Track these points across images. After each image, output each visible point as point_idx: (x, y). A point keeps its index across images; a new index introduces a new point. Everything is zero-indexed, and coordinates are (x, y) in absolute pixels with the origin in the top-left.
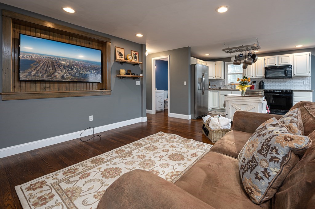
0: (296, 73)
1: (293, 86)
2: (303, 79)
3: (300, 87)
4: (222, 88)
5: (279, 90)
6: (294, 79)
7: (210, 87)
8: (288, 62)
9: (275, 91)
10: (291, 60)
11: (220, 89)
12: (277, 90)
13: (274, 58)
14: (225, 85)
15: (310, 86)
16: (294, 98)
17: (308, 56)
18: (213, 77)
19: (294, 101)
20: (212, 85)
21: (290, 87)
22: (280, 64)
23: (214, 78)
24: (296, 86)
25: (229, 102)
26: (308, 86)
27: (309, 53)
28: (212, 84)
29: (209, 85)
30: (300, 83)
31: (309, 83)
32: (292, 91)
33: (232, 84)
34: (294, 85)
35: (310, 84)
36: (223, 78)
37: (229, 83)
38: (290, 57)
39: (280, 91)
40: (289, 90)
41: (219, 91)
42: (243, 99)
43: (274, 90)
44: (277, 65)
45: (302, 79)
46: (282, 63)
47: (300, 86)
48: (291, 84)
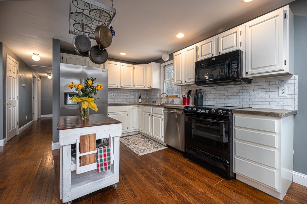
0: (252, 69)
1: (254, 100)
2: (277, 83)
3: (269, 102)
5: (205, 109)
6: (258, 84)
7: (140, 101)
8: (235, 45)
10: (241, 38)
12: (202, 109)
13: (210, 43)
15: (296, 101)
16: (235, 129)
17: (281, 17)
19: (235, 138)
20: (144, 98)
21: (248, 103)
22: (220, 53)
23: (146, 88)
24: (261, 100)
26: (289, 100)
27: (282, 10)
29: (140, 97)
30: (270, 93)
31: (292, 93)
34: (257, 96)
35: (297, 96)
36: (157, 87)
38: (239, 33)
39: (207, 111)
40: (223, 110)
41: (143, 107)
43: (197, 108)
45: (274, 83)
46: (222, 50)
47: (270, 100)
48: (250, 96)
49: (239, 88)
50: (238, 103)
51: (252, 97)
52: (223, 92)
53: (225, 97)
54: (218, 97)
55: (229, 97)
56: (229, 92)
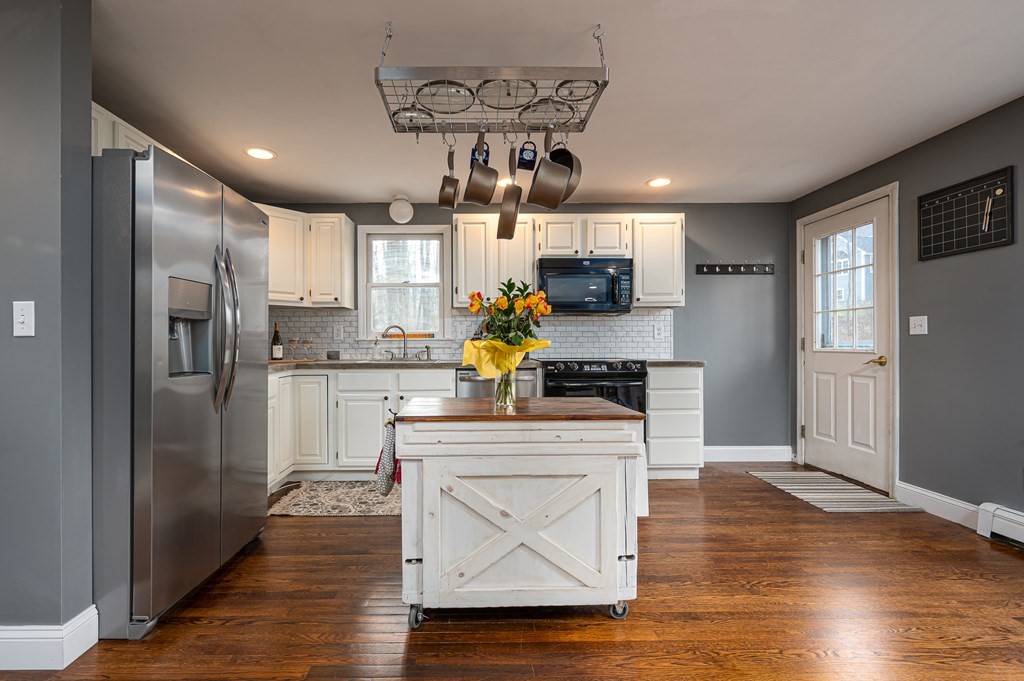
0: (643, 294)
2: (652, 317)
3: (643, 349)
4: (345, 357)
5: (599, 363)
7: (278, 352)
8: (618, 245)
9: (587, 368)
10: (627, 236)
11: (334, 361)
12: (590, 363)
13: (569, 225)
14: (361, 338)
16: (648, 394)
17: (678, 227)
18: (296, 297)
20: (291, 341)
21: (614, 350)
22: (591, 251)
23: (306, 304)
24: (631, 345)
25: (426, 461)
26: (666, 345)
27: (679, 217)
28: (290, 336)
29: (276, 339)
30: (643, 334)
31: (668, 334)
32: (643, 363)
33: (391, 336)
36: (348, 303)
37: (381, 328)
38: (623, 227)
39: (604, 368)
41: (331, 372)
42: (528, 436)
43: (581, 364)
44: (580, 256)
46: (595, 248)
47: (642, 345)
48: (616, 337)
49: (599, 323)
50: (597, 350)
51: (619, 339)
52: (569, 328)
53: (573, 339)
54: (557, 339)
55: (581, 339)
56: (580, 329)
